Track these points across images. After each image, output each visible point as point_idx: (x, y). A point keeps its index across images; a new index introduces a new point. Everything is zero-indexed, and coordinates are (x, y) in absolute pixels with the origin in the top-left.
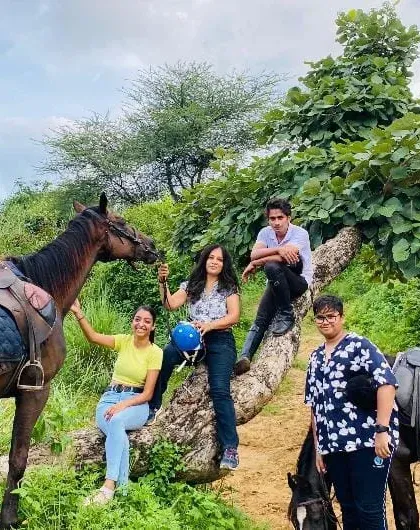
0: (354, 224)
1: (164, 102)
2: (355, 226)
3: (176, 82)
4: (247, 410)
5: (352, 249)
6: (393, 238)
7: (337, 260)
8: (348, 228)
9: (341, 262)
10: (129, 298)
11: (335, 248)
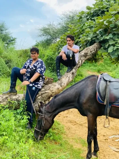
0: (98, 42)
1: (68, 20)
2: (99, 42)
3: (71, 15)
4: (53, 93)
5: (96, 49)
6: (109, 46)
7: (91, 52)
8: (96, 43)
9: (92, 52)
10: (51, 66)
11: (91, 48)
